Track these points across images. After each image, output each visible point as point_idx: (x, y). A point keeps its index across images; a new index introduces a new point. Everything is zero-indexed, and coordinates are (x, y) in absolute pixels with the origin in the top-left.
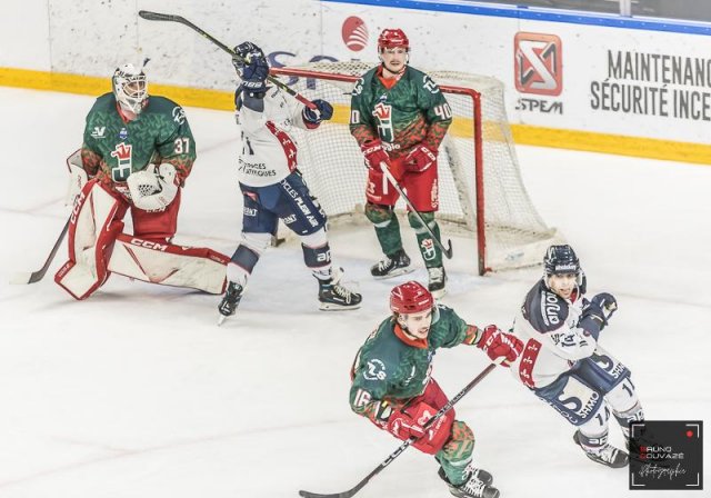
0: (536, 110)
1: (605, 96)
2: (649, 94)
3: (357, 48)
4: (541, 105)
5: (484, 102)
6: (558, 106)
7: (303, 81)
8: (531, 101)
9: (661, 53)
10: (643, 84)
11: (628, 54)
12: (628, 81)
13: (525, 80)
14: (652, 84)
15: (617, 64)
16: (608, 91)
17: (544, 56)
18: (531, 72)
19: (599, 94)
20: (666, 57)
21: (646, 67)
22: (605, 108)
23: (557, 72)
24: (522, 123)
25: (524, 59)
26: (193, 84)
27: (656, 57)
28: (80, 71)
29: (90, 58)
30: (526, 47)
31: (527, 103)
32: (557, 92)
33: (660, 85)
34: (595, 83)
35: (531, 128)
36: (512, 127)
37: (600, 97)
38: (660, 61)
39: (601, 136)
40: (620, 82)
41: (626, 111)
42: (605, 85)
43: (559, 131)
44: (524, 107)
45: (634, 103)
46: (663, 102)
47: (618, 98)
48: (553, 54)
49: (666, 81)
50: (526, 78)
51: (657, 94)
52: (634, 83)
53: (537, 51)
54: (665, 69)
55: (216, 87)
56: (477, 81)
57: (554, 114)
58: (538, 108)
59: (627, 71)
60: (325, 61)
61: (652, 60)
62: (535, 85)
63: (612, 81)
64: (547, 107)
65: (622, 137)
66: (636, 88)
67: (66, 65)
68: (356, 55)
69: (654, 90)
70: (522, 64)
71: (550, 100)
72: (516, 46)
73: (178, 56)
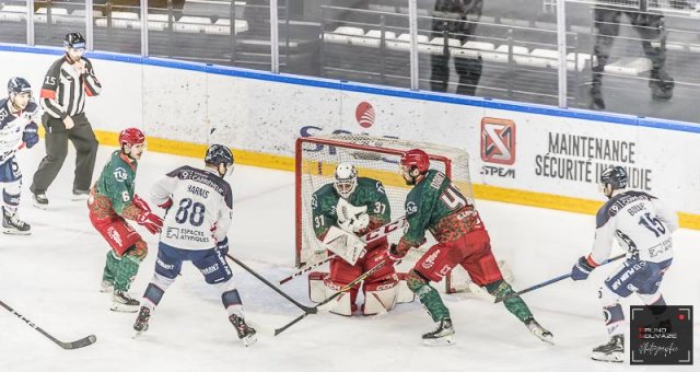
0: (496, 175)
1: (546, 166)
2: (579, 165)
3: (366, 125)
4: (499, 171)
5: (453, 166)
6: (511, 172)
7: (326, 148)
8: (492, 168)
9: (588, 136)
10: (574, 158)
11: (564, 136)
12: (563, 156)
13: (488, 153)
14: (581, 158)
15: (555, 143)
16: (548, 162)
17: (503, 135)
18: (493, 148)
19: (542, 164)
20: (591, 139)
21: (576, 146)
22: (545, 175)
23: (512, 147)
24: (485, 184)
25: (488, 137)
26: (246, 148)
27: (584, 138)
28: (164, 136)
29: (172, 127)
30: (490, 129)
31: (489, 170)
32: (511, 161)
33: (586, 159)
34: (539, 156)
35: (491, 187)
36: (477, 186)
37: (543, 167)
38: (587, 141)
39: (542, 195)
40: (557, 156)
41: (561, 177)
42: (546, 158)
43: (512, 191)
44: (487, 172)
45: (567, 171)
46: (588, 172)
47: (555, 168)
48: (509, 133)
49: (591, 157)
50: (488, 151)
51: (584, 166)
52: (568, 157)
53: (497, 132)
54: (591, 148)
55: (263, 151)
56: (449, 151)
57: (509, 178)
58: (497, 174)
59: (562, 148)
60: (343, 135)
61: (581, 141)
62: (495, 156)
63: (551, 155)
64: (504, 172)
65: (558, 197)
66: (569, 161)
67: (154, 131)
68: (366, 130)
69: (581, 163)
70: (486, 141)
71: (506, 168)
72: (483, 128)
73: (236, 128)
